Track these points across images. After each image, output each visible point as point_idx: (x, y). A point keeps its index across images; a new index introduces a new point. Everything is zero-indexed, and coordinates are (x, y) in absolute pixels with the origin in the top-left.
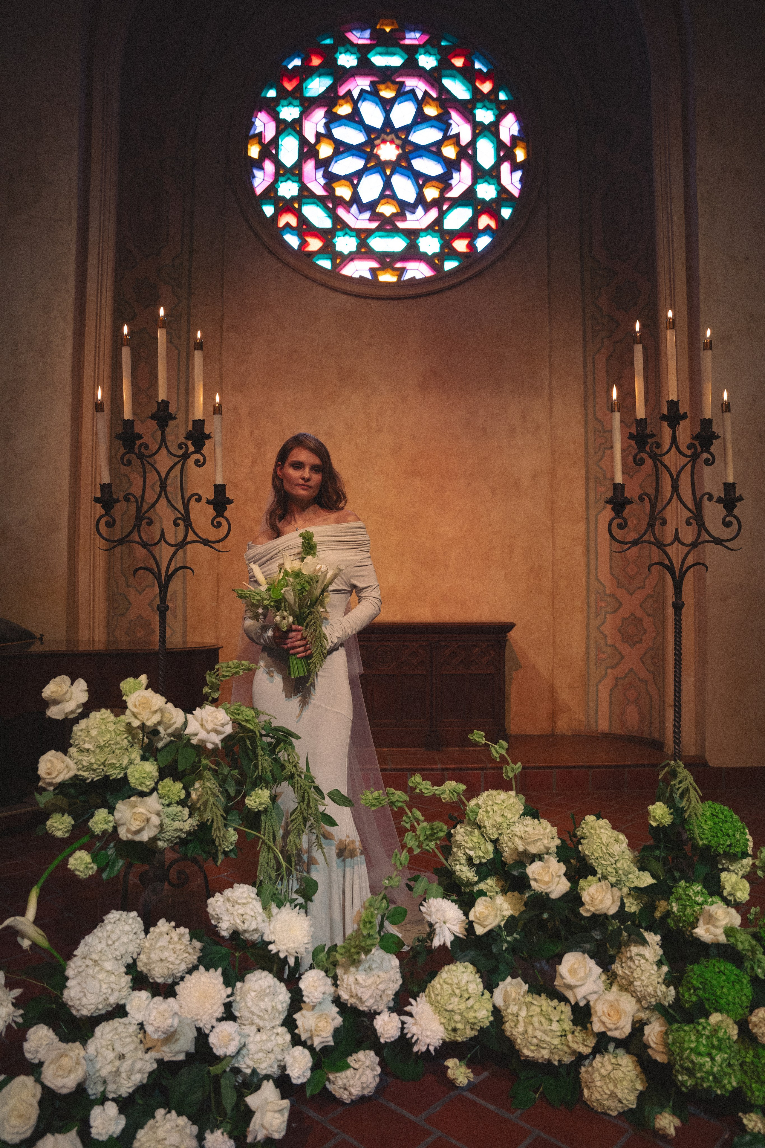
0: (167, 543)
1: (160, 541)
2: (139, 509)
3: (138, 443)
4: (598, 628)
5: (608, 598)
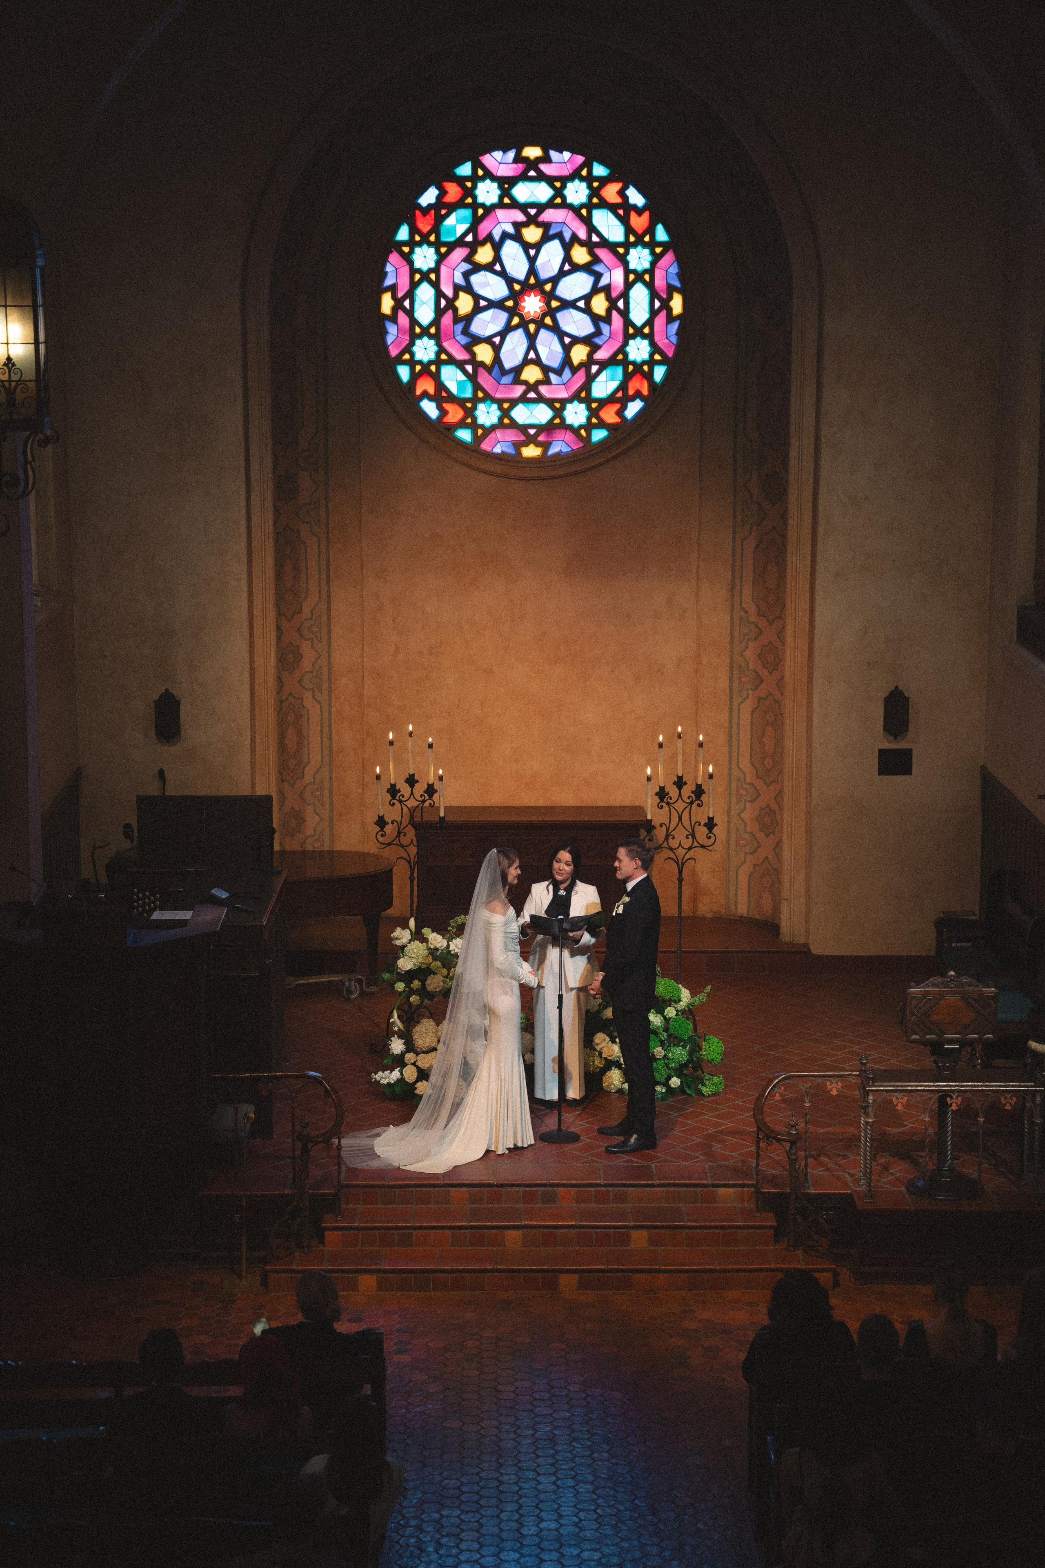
3: (399, 794)
4: (739, 815)
5: (748, 787)
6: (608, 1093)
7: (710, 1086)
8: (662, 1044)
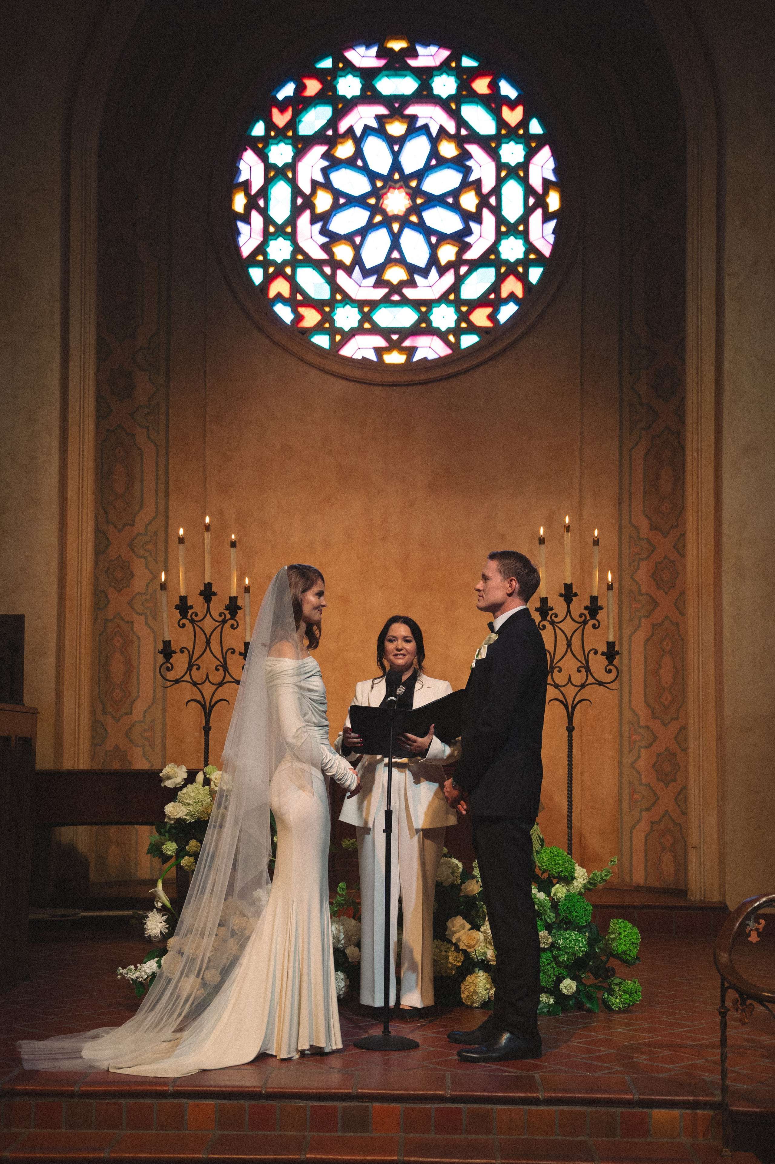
0: (210, 682)
1: (205, 680)
2: (190, 659)
3: (190, 612)
4: (632, 764)
5: (641, 731)
6: (470, 1008)
7: (620, 996)
8: (549, 927)
